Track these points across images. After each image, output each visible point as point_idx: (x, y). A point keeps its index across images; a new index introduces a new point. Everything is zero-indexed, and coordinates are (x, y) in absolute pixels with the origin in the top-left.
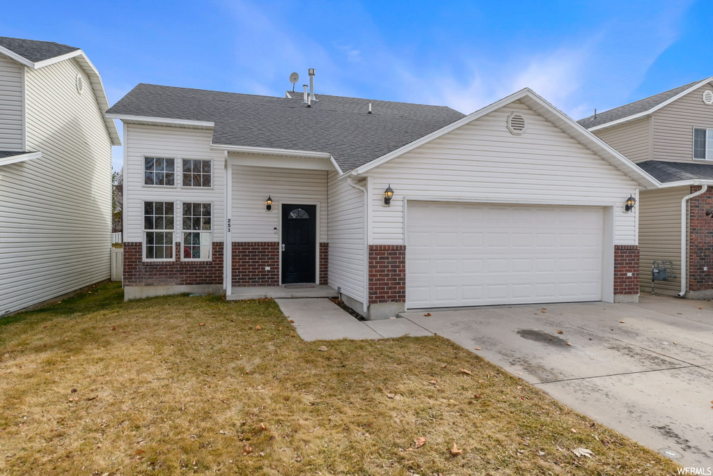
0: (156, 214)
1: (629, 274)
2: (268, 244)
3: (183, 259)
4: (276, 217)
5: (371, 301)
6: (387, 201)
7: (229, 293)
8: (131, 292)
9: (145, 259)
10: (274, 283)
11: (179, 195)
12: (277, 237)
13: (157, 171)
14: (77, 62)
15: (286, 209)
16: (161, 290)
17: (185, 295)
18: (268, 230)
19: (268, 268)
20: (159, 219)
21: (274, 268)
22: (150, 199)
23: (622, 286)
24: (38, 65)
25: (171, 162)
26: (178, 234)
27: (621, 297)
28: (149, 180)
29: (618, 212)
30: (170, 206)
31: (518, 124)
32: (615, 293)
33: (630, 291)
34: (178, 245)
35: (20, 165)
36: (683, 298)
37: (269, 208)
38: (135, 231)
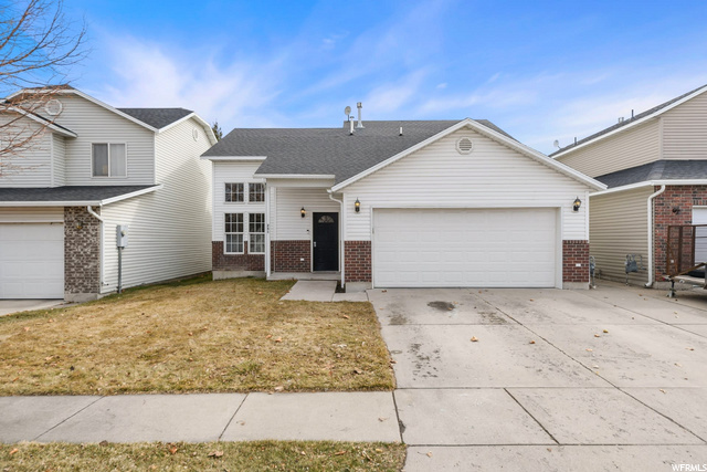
0: (233, 222)
1: (578, 265)
2: (302, 242)
3: (249, 253)
4: (309, 223)
5: (346, 281)
6: (357, 209)
7: (268, 275)
8: (217, 275)
9: (225, 253)
10: (308, 270)
11: (246, 208)
12: (309, 237)
13: (234, 192)
14: (194, 120)
15: (316, 216)
16: (235, 274)
17: (249, 277)
18: (303, 232)
19: (302, 259)
20: (234, 226)
21: (307, 259)
22: (228, 212)
23: (571, 275)
24: (161, 130)
25: (241, 186)
26: (246, 235)
27: (569, 284)
28: (228, 199)
29: (567, 212)
30: (241, 215)
31: (465, 146)
32: (564, 281)
33: (579, 280)
34: (246, 243)
35: (152, 193)
36: (651, 288)
37: (303, 215)
38: (219, 234)
